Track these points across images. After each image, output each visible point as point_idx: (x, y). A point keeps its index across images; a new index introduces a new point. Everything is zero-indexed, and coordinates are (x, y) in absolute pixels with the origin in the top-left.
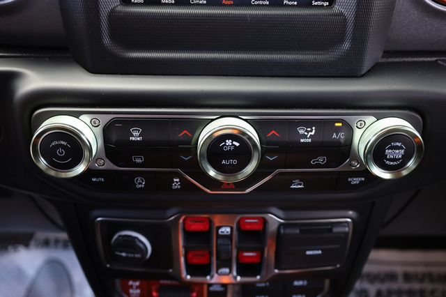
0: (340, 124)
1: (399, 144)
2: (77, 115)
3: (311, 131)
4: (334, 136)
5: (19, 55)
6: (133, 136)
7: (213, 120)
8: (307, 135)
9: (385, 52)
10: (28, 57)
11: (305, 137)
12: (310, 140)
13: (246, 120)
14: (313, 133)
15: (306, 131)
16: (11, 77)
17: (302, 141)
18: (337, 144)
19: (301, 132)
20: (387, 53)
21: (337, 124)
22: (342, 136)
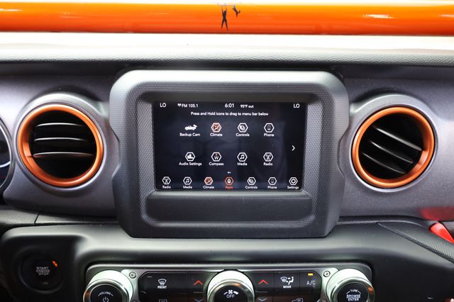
0: (312, 274)
1: (356, 291)
2: (119, 270)
3: (291, 280)
4: (308, 283)
5: (82, 222)
6: (160, 285)
7: (219, 273)
8: (288, 283)
9: (340, 217)
10: (88, 224)
11: (286, 284)
12: (290, 287)
13: (243, 273)
14: (292, 281)
15: (287, 280)
16: (73, 241)
17: (284, 287)
18: (310, 289)
19: (284, 280)
20: (342, 218)
21: (309, 274)
22: (313, 283)
